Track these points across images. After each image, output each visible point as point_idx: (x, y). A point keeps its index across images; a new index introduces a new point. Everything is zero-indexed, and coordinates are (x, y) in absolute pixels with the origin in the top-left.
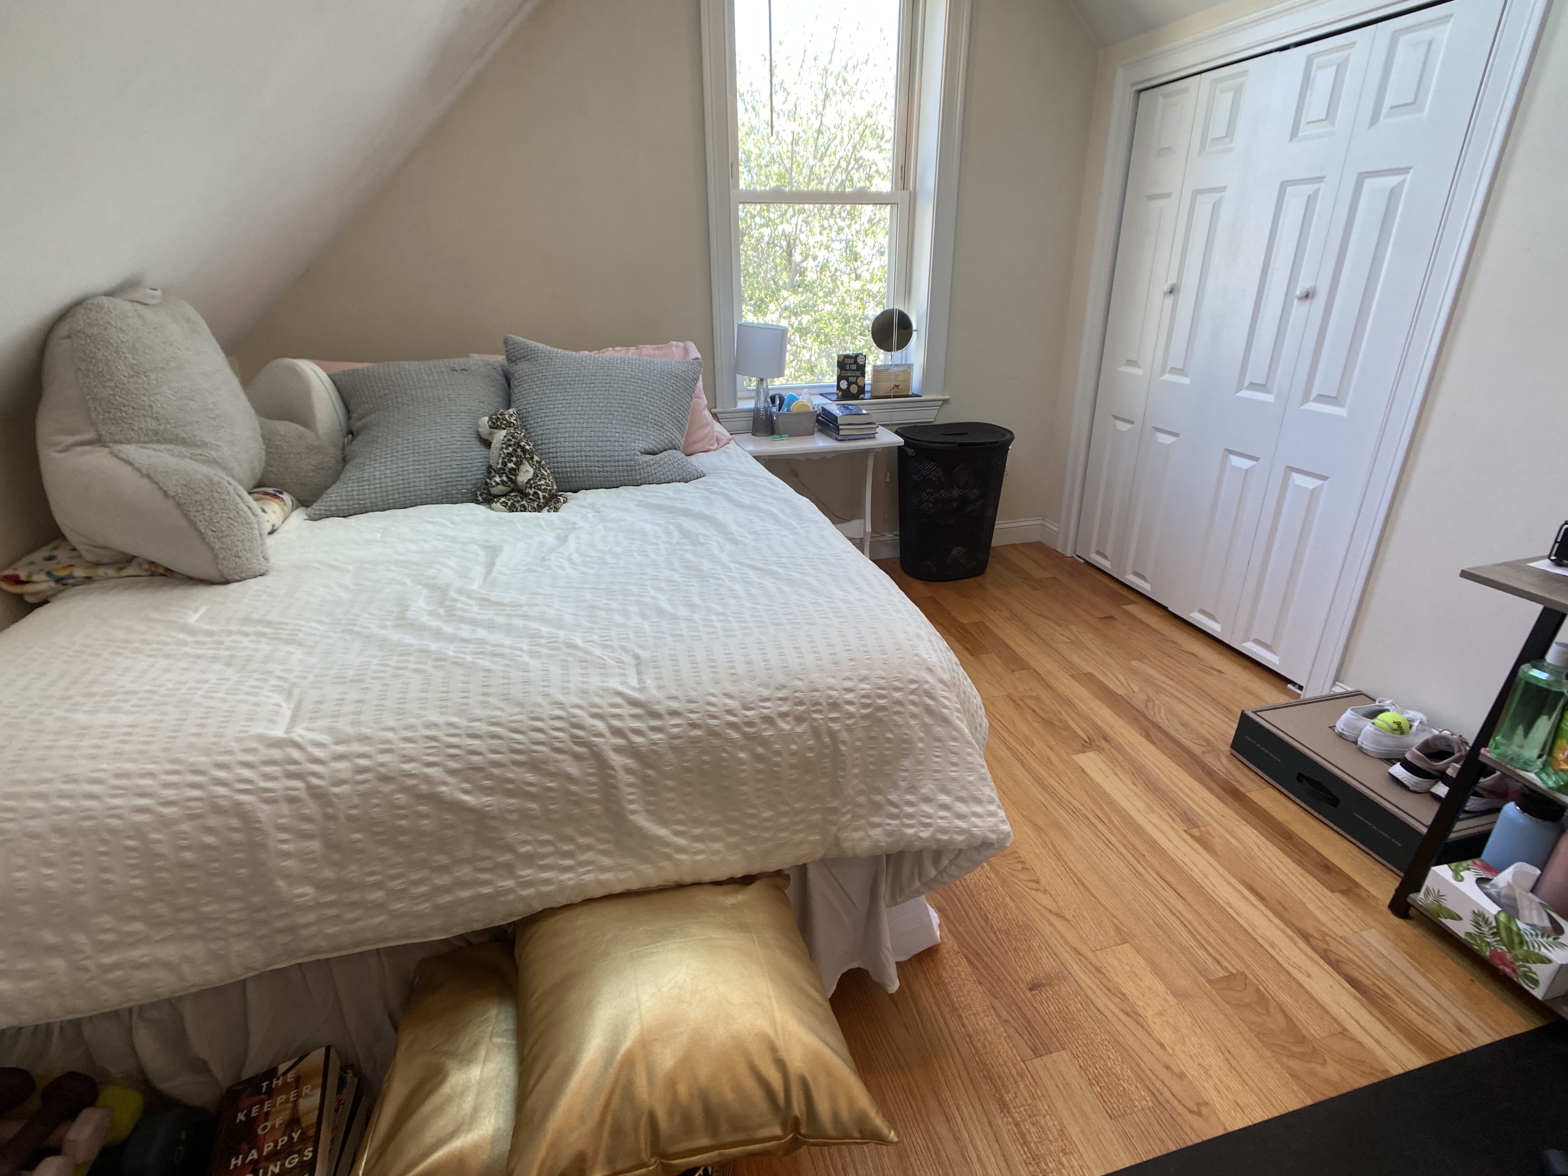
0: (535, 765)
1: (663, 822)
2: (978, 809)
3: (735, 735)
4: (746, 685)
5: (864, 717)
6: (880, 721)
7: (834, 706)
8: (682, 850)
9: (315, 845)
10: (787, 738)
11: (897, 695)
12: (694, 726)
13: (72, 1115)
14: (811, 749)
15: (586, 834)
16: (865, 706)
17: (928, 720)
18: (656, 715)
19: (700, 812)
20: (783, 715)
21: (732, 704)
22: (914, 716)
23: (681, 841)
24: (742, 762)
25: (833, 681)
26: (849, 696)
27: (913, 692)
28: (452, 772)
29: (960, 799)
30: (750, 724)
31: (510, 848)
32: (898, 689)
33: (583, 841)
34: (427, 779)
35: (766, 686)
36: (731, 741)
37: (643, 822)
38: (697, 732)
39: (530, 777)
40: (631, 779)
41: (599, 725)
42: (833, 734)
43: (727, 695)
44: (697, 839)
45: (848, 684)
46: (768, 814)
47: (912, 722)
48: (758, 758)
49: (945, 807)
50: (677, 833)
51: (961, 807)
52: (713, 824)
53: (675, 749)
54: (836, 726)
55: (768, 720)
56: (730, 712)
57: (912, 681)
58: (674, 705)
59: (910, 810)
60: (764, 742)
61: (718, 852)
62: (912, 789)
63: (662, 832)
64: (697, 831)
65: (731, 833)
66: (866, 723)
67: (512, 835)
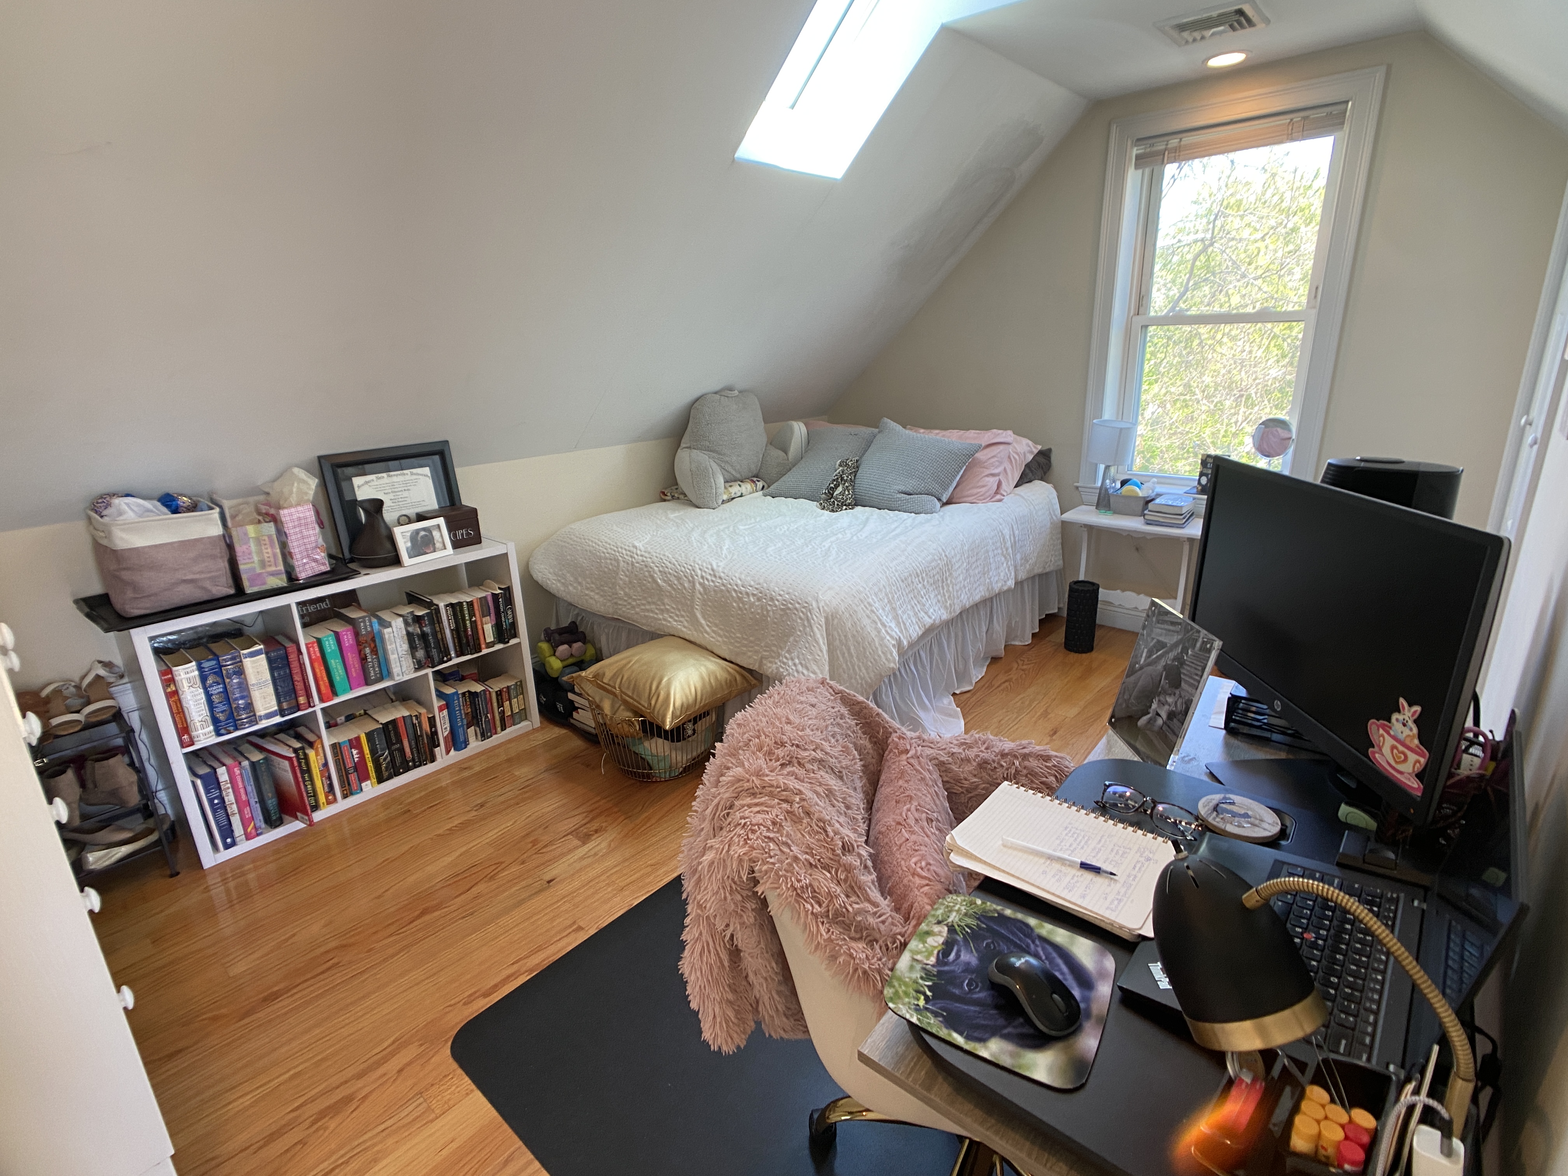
0: (679, 579)
1: (705, 619)
2: (805, 672)
3: (734, 594)
4: (749, 578)
5: (782, 610)
6: (787, 614)
7: (772, 599)
8: (708, 634)
9: (627, 579)
10: (752, 605)
11: (797, 605)
12: (723, 585)
13: (576, 642)
14: (758, 614)
15: (684, 611)
16: (783, 605)
17: (806, 623)
18: (715, 576)
19: (717, 622)
20: (754, 595)
21: (739, 582)
22: (800, 618)
23: (707, 629)
24: (734, 607)
25: (777, 589)
26: (779, 598)
27: (804, 607)
28: (660, 571)
29: (801, 664)
30: (741, 593)
31: (664, 604)
32: (799, 603)
33: (683, 613)
34: (654, 570)
35: (754, 581)
36: (732, 596)
37: (699, 616)
38: (723, 588)
39: (676, 582)
40: (700, 597)
41: (699, 572)
42: (768, 611)
43: (740, 579)
44: (714, 631)
45: (782, 593)
46: (739, 635)
47: (799, 621)
48: (740, 608)
49: (795, 665)
50: (708, 625)
51: (800, 668)
52: (721, 629)
53: (715, 591)
54: (769, 608)
55: (747, 594)
56: (737, 585)
57: (806, 603)
58: (722, 575)
59: (785, 660)
60: (743, 603)
61: (718, 641)
62: (789, 652)
63: (703, 622)
64: (715, 629)
65: (726, 637)
66: (782, 613)
67: (666, 601)
